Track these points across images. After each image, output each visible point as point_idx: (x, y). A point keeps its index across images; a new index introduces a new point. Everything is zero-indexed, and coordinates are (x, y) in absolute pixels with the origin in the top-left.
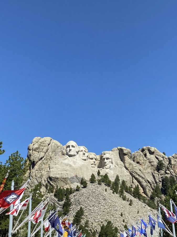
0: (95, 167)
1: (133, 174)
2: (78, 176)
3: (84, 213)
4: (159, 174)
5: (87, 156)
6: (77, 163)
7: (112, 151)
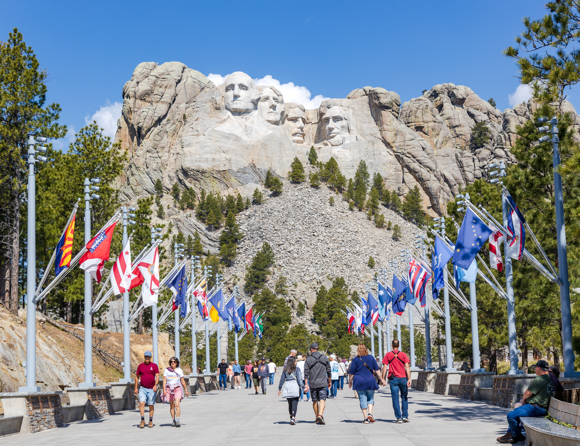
0: (302, 142)
1: (405, 158)
2: (258, 166)
3: (275, 260)
4: (475, 157)
5: (282, 113)
6: (254, 131)
7: (349, 98)
